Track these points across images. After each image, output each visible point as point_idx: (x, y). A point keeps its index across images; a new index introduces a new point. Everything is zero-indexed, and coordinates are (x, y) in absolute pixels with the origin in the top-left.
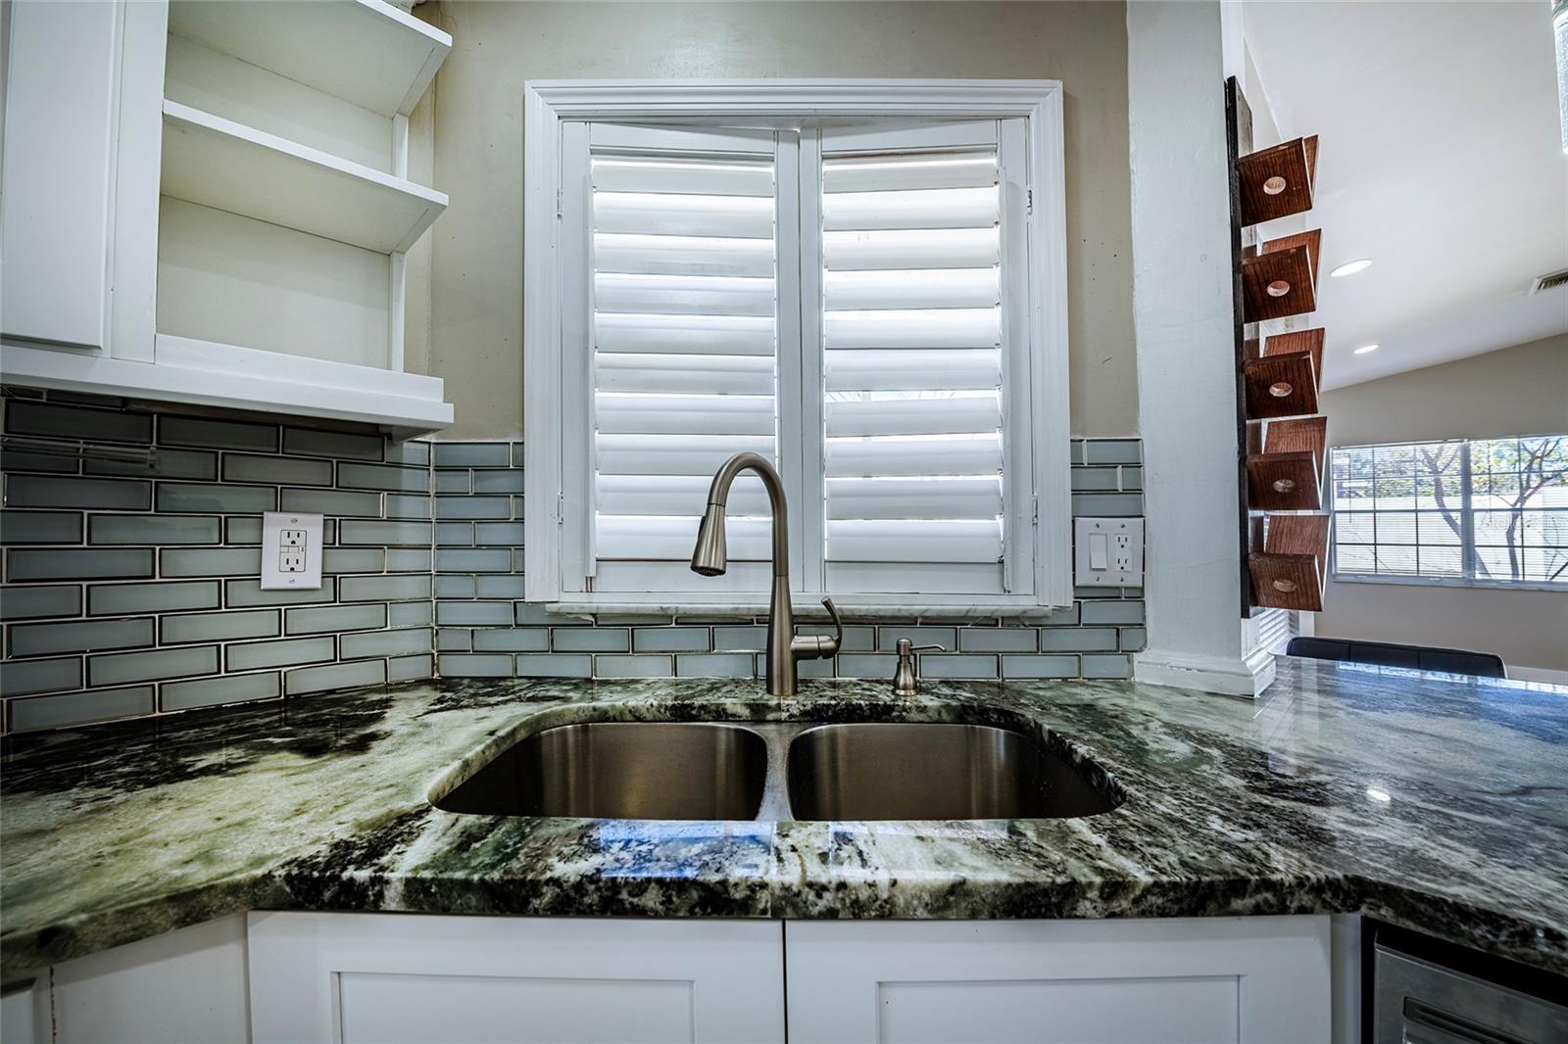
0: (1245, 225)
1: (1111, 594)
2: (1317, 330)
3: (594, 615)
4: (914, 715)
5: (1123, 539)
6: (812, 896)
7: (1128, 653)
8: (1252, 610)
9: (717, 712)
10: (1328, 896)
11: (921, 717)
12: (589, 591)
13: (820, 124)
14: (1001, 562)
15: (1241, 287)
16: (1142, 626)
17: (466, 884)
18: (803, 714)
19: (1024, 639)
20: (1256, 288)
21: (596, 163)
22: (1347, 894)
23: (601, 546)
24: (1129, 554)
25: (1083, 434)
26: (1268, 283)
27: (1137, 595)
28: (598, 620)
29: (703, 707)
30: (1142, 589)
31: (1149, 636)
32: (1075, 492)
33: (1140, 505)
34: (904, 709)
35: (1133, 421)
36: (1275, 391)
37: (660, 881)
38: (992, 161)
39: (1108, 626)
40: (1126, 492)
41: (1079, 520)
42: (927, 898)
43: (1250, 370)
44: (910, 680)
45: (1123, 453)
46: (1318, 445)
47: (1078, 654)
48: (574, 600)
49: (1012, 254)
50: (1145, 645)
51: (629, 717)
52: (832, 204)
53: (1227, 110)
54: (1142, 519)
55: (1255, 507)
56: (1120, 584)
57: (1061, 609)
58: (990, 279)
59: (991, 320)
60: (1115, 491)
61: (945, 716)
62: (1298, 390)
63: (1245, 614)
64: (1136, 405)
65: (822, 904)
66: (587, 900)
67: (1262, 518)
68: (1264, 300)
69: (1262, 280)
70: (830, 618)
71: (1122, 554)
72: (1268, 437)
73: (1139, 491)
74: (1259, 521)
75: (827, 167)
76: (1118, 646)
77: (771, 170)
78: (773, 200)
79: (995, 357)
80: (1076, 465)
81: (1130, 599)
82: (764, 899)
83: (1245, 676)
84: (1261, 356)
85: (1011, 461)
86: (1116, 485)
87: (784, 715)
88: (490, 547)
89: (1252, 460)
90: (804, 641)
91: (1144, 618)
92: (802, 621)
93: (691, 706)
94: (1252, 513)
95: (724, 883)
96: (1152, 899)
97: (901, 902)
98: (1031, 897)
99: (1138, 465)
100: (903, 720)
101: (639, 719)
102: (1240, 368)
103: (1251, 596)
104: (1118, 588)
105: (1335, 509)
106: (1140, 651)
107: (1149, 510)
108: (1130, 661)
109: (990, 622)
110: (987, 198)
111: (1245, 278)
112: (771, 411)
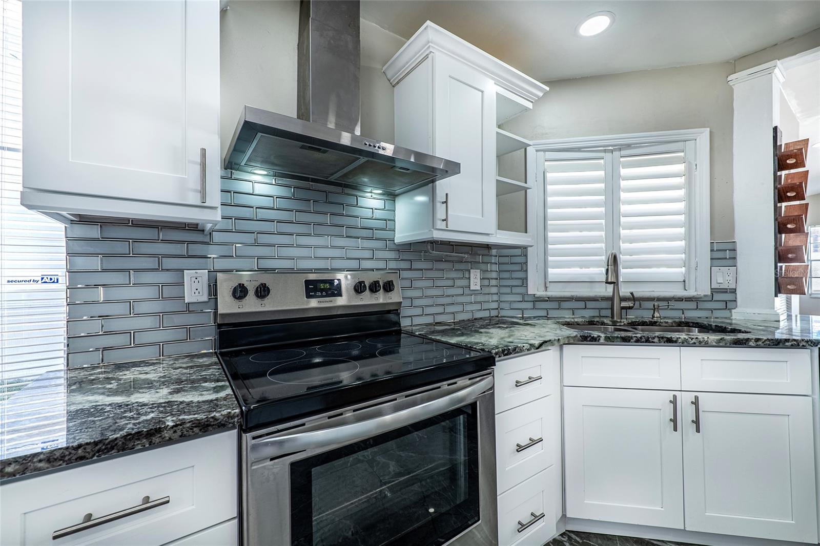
0: (779, 171)
1: (724, 291)
2: (806, 204)
3: (548, 298)
4: (664, 324)
5: (729, 273)
6: (690, 340)
7: (730, 310)
8: (779, 295)
9: (602, 323)
10: (810, 343)
11: (666, 325)
12: (546, 290)
13: (621, 148)
14: (684, 281)
15: (777, 194)
16: (735, 301)
17: (617, 337)
18: (628, 324)
19: (693, 305)
20: (783, 194)
21: (547, 163)
22: (815, 343)
23: (551, 278)
24: (731, 279)
25: (714, 240)
26: (787, 192)
27: (734, 291)
28: (550, 299)
29: (597, 321)
30: (735, 289)
31: (738, 304)
32: (712, 259)
33: (736, 262)
34: (661, 322)
35: (733, 236)
36: (789, 226)
37: (658, 337)
38: (682, 154)
39: (723, 301)
40: (730, 258)
41: (712, 268)
42: (715, 341)
43: (779, 220)
44: (658, 315)
45: (730, 246)
46: (805, 242)
47: (712, 310)
48: (541, 293)
49: (690, 185)
50: (736, 307)
51: (576, 324)
52: (624, 172)
53: (774, 137)
54: (735, 267)
55: (780, 262)
56: (728, 288)
57: (705, 296)
58: (681, 193)
59: (681, 206)
60: (726, 258)
61: (674, 325)
62: (798, 226)
63: (776, 296)
64: (734, 230)
65: (692, 342)
66: (643, 340)
67: (782, 266)
68: (785, 197)
69: (785, 191)
70: (633, 298)
71: (728, 278)
72: (785, 239)
73: (735, 258)
74: (781, 267)
75: (622, 159)
76: (726, 306)
77: (602, 161)
78: (604, 172)
79: (682, 218)
80: (712, 250)
81: (731, 292)
82: (680, 340)
83: (776, 315)
84: (783, 216)
85: (687, 251)
86: (726, 256)
87: (622, 324)
88: (516, 279)
89: (780, 248)
90: (624, 304)
91: (736, 298)
92: (623, 299)
93: (594, 321)
94: (779, 265)
95: (671, 337)
96: (767, 342)
97: (710, 341)
98: (739, 341)
99: (735, 250)
100: (660, 326)
101: (578, 325)
102: (776, 219)
103: (778, 290)
104: (727, 289)
105: (812, 259)
106: (735, 309)
107: (738, 265)
108: (731, 312)
109: (680, 299)
110: (680, 167)
111: (779, 191)
112: (602, 236)
